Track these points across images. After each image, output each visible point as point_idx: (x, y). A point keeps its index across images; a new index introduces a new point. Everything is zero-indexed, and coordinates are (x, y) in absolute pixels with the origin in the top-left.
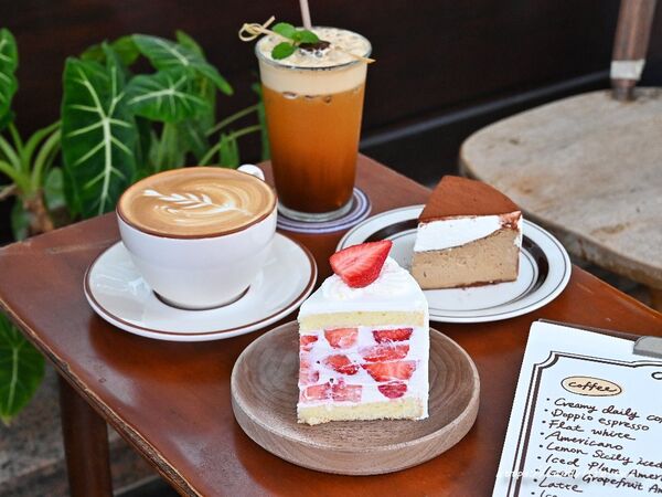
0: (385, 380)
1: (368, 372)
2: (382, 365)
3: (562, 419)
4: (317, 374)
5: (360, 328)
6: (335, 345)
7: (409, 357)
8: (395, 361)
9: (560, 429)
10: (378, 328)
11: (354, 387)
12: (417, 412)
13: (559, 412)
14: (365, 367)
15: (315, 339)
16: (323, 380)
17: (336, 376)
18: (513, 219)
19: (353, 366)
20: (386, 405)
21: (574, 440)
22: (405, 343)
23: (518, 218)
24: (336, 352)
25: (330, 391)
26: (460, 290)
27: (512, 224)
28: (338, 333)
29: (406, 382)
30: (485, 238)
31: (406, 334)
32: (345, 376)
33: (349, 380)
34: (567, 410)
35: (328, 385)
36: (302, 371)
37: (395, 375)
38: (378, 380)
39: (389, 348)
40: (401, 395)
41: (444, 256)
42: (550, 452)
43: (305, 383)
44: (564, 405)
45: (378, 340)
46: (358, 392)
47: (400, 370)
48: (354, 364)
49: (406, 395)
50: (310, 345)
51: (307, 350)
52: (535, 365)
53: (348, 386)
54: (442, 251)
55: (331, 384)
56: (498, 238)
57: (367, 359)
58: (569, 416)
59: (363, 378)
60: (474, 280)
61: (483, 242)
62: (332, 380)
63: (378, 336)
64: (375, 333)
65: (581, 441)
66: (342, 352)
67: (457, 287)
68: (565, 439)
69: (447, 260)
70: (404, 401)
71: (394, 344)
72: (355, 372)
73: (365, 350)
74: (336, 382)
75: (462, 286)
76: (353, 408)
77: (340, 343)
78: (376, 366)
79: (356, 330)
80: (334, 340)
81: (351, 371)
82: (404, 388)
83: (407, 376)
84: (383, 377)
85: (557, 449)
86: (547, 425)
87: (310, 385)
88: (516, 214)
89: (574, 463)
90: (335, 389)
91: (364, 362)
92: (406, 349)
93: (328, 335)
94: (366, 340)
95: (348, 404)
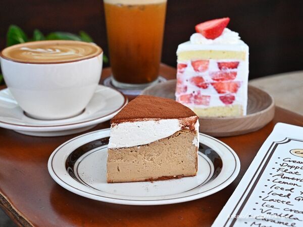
0: (223, 93)
1: (215, 88)
2: (222, 84)
3: (286, 168)
4: (186, 88)
5: (211, 61)
6: (196, 70)
7: (237, 79)
8: (229, 81)
9: (284, 173)
10: (221, 61)
11: (206, 96)
12: (240, 113)
13: (284, 165)
14: (212, 84)
15: (185, 66)
16: (189, 92)
17: (196, 89)
18: (191, 122)
19: (206, 84)
20: (223, 108)
21: (293, 179)
22: (235, 70)
23: (195, 122)
24: (196, 74)
25: (193, 99)
26: (149, 183)
27: (190, 126)
28: (198, 63)
29: (234, 94)
30: (169, 138)
31: (235, 65)
32: (201, 89)
33: (204, 92)
34: (291, 164)
35: (191, 95)
36: (178, 86)
37: (229, 90)
38: (219, 92)
39: (226, 73)
40: (231, 103)
41: (134, 152)
42: (274, 184)
43: (179, 93)
44: (290, 161)
45: (220, 68)
46: (208, 100)
47: (232, 87)
48: (206, 82)
49: (235, 103)
50: (183, 69)
51: (182, 72)
52: (274, 143)
53: (203, 96)
54: (132, 149)
55: (194, 95)
56: (180, 138)
57: (214, 79)
58: (292, 167)
59: (211, 91)
60: (161, 175)
61: (166, 141)
62: (194, 92)
63: (220, 66)
64: (219, 64)
65: (297, 180)
66: (200, 74)
67: (146, 181)
68: (287, 178)
69: (136, 156)
70: (233, 106)
71: (229, 71)
72: (207, 87)
73: (213, 73)
74: (196, 93)
75: (151, 180)
76: (205, 109)
77: (199, 68)
78: (219, 83)
79: (208, 61)
80: (196, 67)
81: (205, 87)
82: (233, 98)
83: (235, 91)
84: (222, 91)
85: (279, 182)
86: (276, 170)
87: (182, 94)
88: (193, 118)
89: (290, 190)
90: (196, 97)
91: (212, 81)
92: (235, 74)
93: (193, 64)
94: (213, 68)
95: (202, 107)
